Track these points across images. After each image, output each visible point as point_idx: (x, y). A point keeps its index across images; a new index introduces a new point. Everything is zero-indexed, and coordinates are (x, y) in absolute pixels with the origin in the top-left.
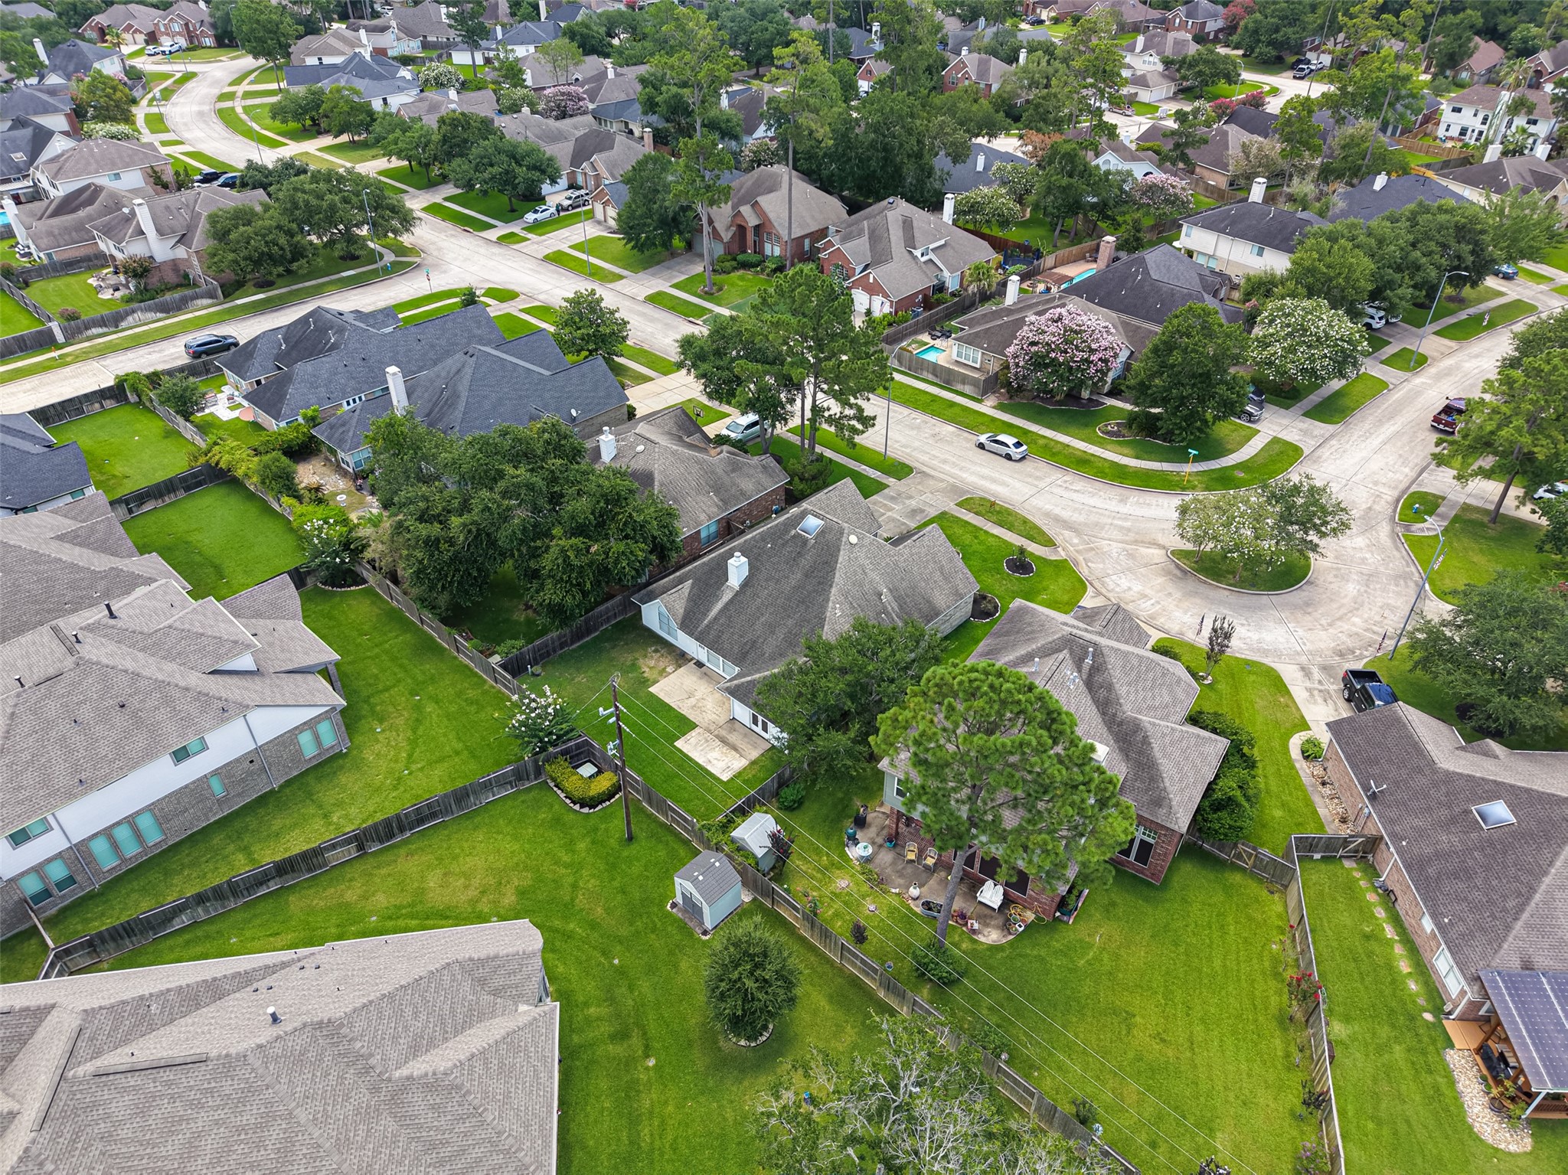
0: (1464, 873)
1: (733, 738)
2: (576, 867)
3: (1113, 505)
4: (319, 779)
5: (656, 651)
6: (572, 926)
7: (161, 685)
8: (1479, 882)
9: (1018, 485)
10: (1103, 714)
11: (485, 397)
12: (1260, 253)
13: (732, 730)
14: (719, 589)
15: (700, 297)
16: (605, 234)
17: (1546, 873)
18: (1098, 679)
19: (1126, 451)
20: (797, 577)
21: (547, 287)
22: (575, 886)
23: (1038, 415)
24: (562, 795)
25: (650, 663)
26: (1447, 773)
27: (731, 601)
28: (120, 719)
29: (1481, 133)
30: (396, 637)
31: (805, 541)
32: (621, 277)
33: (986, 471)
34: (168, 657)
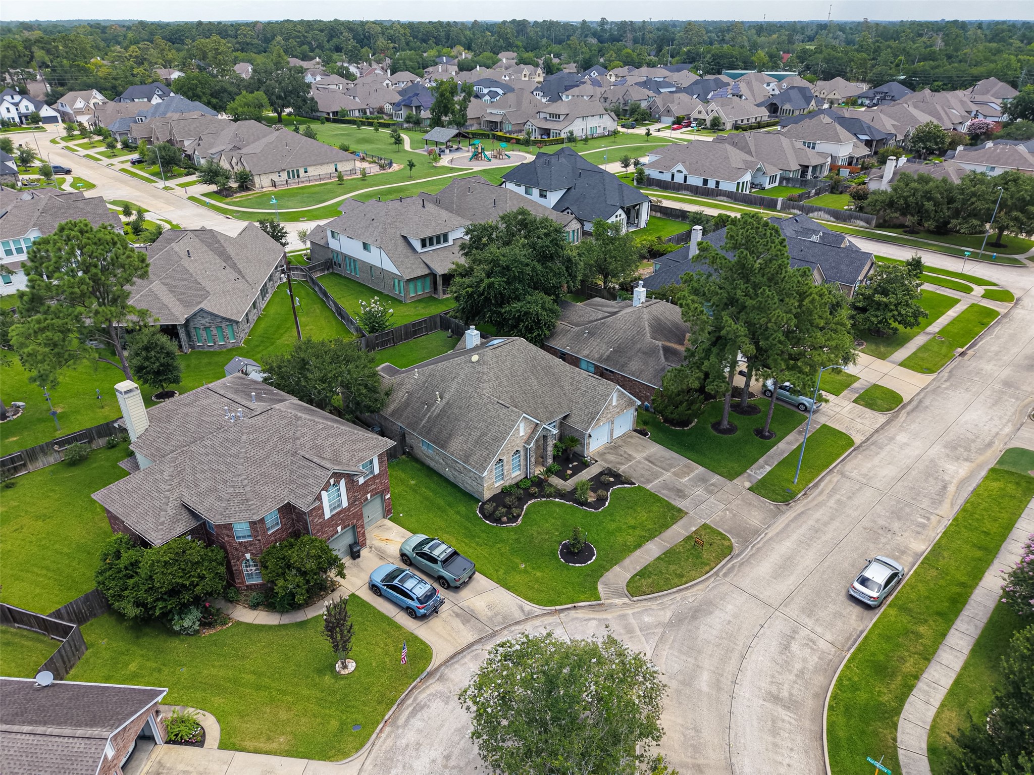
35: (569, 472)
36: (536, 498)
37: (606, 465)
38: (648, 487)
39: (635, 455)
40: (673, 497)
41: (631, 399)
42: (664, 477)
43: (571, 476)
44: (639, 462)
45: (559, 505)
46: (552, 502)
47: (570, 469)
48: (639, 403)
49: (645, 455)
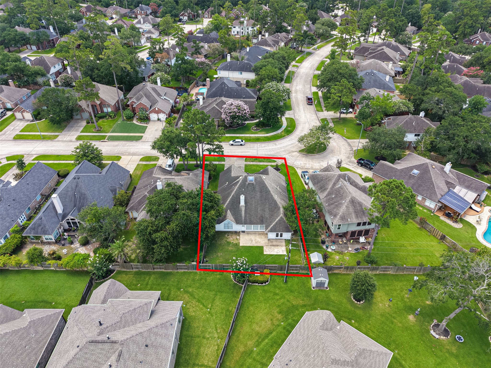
0: (420, 186)
1: (274, 243)
2: (283, 297)
3: (275, 147)
4: (187, 330)
5: (228, 235)
6: (300, 310)
7: (150, 330)
8: (424, 185)
9: (251, 151)
10: (357, 188)
11: (94, 190)
12: (241, 74)
13: (272, 242)
14: (239, 208)
15: (96, 133)
16: (29, 123)
17: (432, 178)
18: (351, 181)
19: (264, 133)
20: (258, 194)
21: (31, 149)
22: (288, 301)
23: (235, 132)
24: (257, 284)
25: (232, 239)
26: (401, 169)
27: (246, 209)
28: (150, 350)
29: (242, 32)
30: (149, 279)
31: (253, 184)
32: (58, 136)
33: (240, 151)
34: (134, 322)
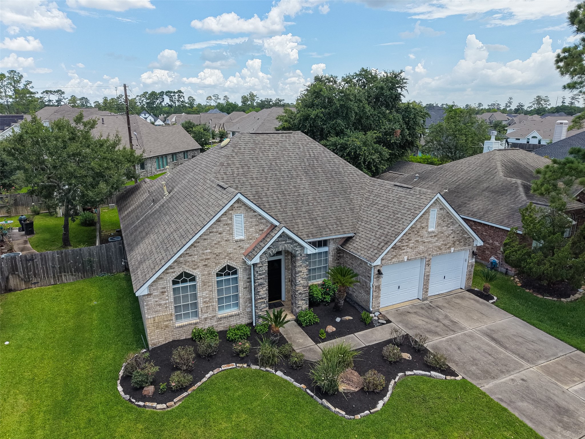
35: (331, 329)
36: (242, 360)
37: (404, 331)
38: (486, 386)
39: (463, 323)
40: (549, 423)
41: (464, 232)
42: (524, 374)
43: (331, 336)
44: (471, 336)
45: (279, 384)
46: (265, 376)
47: (335, 324)
48: (479, 243)
49: (484, 327)
